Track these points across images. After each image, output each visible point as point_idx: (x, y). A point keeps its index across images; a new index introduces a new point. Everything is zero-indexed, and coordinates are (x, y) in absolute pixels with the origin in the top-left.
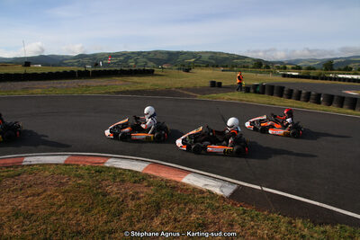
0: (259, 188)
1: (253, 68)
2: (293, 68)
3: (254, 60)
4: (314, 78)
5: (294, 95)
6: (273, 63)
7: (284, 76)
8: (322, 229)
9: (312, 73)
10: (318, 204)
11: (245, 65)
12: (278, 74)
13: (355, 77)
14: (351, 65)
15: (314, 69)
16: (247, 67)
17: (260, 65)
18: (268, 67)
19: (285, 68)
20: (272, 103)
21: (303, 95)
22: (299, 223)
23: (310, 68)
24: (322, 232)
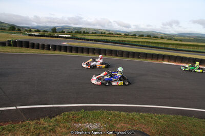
0: (15, 108)
1: (9, 30)
2: (35, 31)
3: (9, 25)
4: (47, 36)
5: (35, 46)
6: (23, 28)
7: (30, 35)
8: (55, 119)
9: (46, 34)
10: (51, 106)
11: (3, 28)
12: (26, 34)
13: (67, 36)
14: (65, 30)
15: (47, 32)
16: (4, 29)
17: (13, 28)
18: (19, 30)
19: (30, 31)
20: (22, 51)
21: (40, 46)
22: (42, 121)
23: (45, 31)
24: (55, 121)
